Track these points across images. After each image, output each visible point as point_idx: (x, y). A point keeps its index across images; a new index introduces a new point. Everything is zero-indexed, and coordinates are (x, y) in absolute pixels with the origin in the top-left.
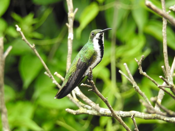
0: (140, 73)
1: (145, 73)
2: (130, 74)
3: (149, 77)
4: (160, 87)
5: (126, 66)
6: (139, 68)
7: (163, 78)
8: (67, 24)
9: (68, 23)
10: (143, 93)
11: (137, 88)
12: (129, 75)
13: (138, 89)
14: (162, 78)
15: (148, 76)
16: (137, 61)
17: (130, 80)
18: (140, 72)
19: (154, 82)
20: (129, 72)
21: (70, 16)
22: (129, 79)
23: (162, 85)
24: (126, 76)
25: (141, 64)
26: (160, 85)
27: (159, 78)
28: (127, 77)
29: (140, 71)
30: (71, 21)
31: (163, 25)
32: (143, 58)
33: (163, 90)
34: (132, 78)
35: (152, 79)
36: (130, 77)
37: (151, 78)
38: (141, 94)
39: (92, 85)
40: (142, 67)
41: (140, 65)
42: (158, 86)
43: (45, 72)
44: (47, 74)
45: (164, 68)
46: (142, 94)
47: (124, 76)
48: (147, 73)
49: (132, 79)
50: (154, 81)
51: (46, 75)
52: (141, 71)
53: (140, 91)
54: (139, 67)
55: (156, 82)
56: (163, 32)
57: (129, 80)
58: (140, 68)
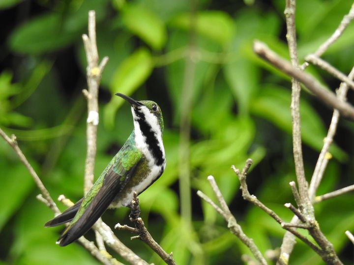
0: (243, 197)
1: (253, 198)
2: (222, 198)
3: (263, 206)
4: (287, 228)
5: (214, 183)
6: (241, 187)
7: (293, 206)
8: (85, 91)
9: (87, 89)
10: (251, 241)
11: (236, 229)
12: (219, 202)
13: (239, 231)
14: (290, 208)
15: (261, 204)
16: (236, 170)
17: (221, 212)
18: (244, 195)
19: (273, 217)
20: (219, 194)
21: (91, 74)
22: (219, 210)
23: (289, 222)
24: (212, 203)
25: (245, 179)
26: (287, 224)
27: (285, 207)
28: (215, 206)
29: (243, 192)
30: (93, 85)
31: (293, 94)
32: (250, 165)
33: (293, 232)
34: (226, 208)
35: (270, 211)
36: (222, 206)
37: (266, 208)
38: (245, 242)
39: (138, 228)
40: (247, 184)
41: (243, 179)
42: (283, 225)
43: (38, 194)
44: (43, 200)
45: (295, 187)
46: (247, 243)
47: (209, 203)
48: (258, 198)
49: (225, 211)
50: (273, 214)
51: (39, 201)
52: (245, 193)
53: (243, 235)
54: (242, 184)
55: (277, 216)
56: (291, 109)
57: (218, 212)
58: (243, 187)
